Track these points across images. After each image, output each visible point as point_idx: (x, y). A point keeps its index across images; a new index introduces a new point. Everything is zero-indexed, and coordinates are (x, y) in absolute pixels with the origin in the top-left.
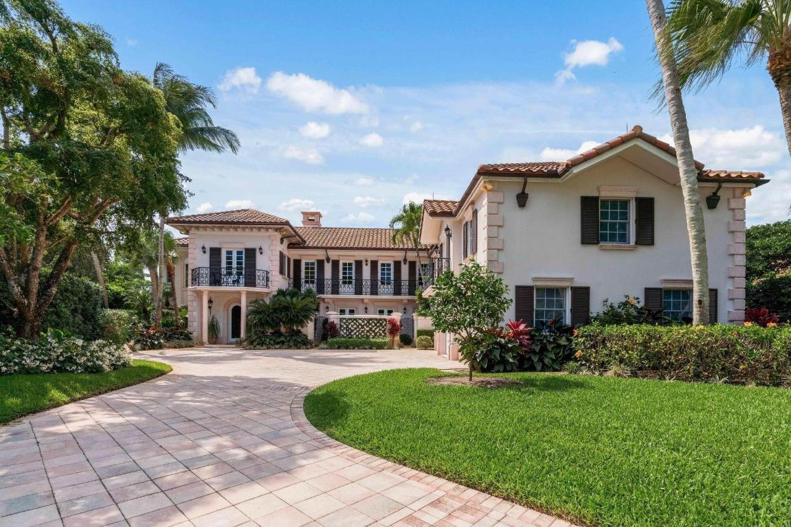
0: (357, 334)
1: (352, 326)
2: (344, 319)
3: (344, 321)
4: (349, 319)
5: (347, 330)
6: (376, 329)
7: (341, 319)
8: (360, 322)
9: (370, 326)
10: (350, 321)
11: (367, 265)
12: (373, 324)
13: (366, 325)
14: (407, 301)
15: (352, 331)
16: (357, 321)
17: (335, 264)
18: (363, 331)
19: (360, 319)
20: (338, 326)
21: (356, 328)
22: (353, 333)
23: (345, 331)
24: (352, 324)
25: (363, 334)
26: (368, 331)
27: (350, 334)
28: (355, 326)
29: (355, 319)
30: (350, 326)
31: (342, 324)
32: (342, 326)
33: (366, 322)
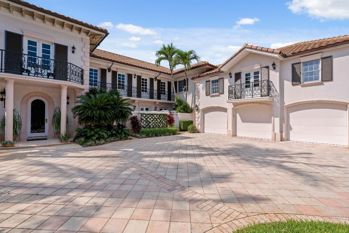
0: (153, 124)
1: (150, 119)
2: (144, 114)
3: (144, 116)
4: (148, 114)
5: (146, 122)
6: (163, 121)
7: (142, 114)
8: (155, 116)
9: (161, 119)
10: (149, 116)
11: (135, 78)
12: (162, 118)
13: (158, 118)
14: (158, 103)
15: (150, 123)
16: (153, 116)
17: (114, 74)
18: (157, 123)
19: (155, 114)
20: (139, 119)
21: (152, 121)
22: (150, 124)
23: (145, 123)
24: (150, 117)
25: (156, 124)
26: (159, 123)
27: (148, 124)
28: (152, 119)
29: (152, 114)
30: (148, 119)
31: (143, 118)
32: (143, 119)
33: (158, 116)
